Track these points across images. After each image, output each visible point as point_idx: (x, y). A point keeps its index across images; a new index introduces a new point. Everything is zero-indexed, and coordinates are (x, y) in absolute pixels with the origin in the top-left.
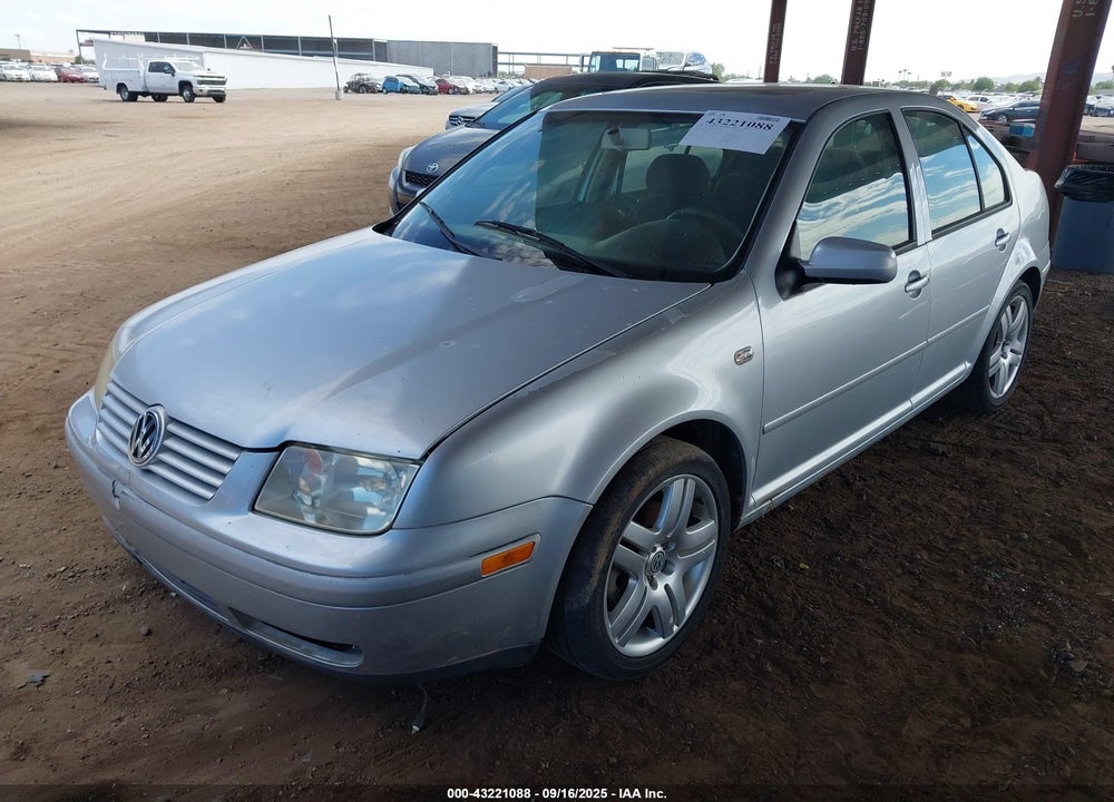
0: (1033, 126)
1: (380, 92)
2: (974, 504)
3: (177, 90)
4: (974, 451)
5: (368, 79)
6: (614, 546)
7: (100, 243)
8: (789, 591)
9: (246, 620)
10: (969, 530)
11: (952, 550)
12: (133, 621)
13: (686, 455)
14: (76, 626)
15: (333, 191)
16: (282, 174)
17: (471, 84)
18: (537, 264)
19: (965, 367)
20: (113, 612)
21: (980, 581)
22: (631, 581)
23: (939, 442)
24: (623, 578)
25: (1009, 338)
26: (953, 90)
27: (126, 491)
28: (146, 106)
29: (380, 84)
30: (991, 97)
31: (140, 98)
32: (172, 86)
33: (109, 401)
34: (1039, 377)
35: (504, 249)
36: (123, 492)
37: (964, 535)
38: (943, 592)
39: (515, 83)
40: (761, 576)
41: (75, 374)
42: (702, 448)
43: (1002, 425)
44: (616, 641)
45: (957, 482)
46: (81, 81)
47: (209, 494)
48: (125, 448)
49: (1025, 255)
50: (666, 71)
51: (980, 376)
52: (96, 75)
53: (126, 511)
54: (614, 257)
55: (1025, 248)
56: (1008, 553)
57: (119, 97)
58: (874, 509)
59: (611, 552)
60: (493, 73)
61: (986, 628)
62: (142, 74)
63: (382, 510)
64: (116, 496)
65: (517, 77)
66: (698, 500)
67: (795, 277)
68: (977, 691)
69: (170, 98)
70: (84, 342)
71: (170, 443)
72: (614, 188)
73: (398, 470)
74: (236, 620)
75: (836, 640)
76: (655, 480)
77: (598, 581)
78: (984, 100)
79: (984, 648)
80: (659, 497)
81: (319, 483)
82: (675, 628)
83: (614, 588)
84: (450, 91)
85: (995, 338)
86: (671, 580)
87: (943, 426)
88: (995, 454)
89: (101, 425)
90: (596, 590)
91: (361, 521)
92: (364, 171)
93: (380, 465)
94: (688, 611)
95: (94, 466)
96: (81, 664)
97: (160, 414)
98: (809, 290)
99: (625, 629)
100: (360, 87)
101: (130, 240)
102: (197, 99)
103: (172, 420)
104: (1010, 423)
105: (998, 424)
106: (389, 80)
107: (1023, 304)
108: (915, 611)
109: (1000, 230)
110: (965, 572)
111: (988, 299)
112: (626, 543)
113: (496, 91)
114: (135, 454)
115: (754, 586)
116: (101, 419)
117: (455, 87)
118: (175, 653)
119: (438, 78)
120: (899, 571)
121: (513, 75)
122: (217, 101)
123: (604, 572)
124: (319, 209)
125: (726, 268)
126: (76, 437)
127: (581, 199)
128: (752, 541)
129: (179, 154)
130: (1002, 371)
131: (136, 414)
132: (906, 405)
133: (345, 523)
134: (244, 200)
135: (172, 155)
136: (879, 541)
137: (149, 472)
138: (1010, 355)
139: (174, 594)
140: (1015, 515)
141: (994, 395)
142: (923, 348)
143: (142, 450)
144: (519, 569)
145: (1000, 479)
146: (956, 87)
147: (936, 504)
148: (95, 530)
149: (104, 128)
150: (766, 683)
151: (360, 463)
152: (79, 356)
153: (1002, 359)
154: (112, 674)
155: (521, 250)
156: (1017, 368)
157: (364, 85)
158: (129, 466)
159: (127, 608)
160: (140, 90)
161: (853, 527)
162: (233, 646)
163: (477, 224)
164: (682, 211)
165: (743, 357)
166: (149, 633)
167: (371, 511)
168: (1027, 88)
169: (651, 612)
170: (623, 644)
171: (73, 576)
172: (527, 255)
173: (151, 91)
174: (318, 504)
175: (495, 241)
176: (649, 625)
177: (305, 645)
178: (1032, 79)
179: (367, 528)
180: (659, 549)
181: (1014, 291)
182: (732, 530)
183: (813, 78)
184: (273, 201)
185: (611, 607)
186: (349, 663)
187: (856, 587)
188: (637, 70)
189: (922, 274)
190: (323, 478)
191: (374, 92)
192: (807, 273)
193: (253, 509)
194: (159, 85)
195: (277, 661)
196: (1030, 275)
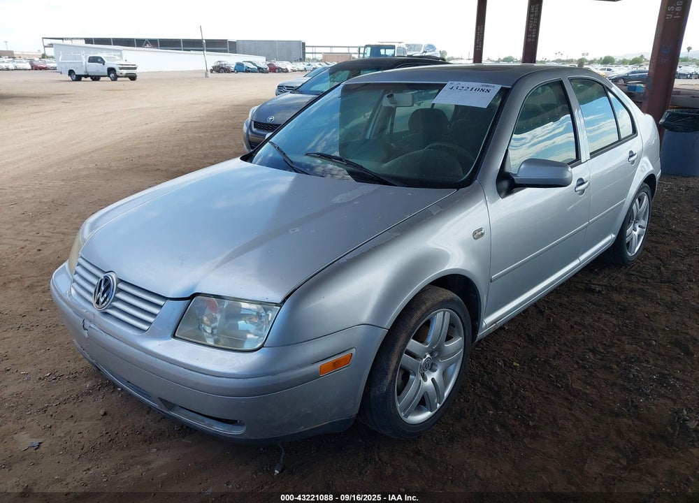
0: (642, 85)
1: (233, 72)
2: (620, 323)
3: (106, 73)
4: (618, 290)
5: (225, 64)
6: (401, 355)
7: (63, 169)
8: (507, 380)
9: (170, 406)
10: (618, 340)
11: (608, 352)
12: (95, 406)
13: (445, 296)
14: (58, 410)
15: (207, 134)
16: (175, 124)
17: (289, 66)
18: (343, 179)
19: (611, 237)
20: (82, 401)
21: (627, 371)
22: (411, 376)
23: (596, 284)
24: (406, 375)
25: (637, 219)
26: (589, 64)
27: (92, 325)
28: (87, 84)
29: (233, 67)
30: (613, 68)
31: (83, 79)
32: (103, 71)
33: (79, 269)
34: (656, 242)
35: (320, 169)
36: (90, 327)
37: (615, 343)
38: (604, 379)
39: (317, 65)
40: (489, 371)
41: (50, 252)
42: (453, 292)
43: (636, 274)
44: (402, 415)
45: (608, 309)
46: (45, 69)
47: (145, 327)
48: (91, 299)
49: (647, 167)
50: (411, 56)
51: (621, 243)
52: (55, 65)
53: (92, 338)
54: (395, 173)
55: (646, 163)
56: (644, 354)
57: (70, 78)
58: (558, 327)
59: (399, 359)
60: (302, 59)
61: (632, 402)
62: (84, 64)
63: (255, 335)
64: (85, 329)
65: (318, 61)
66: (452, 325)
67: (508, 184)
68: (631, 442)
69: (102, 79)
70: (55, 231)
71: (120, 295)
72: (388, 130)
73: (266, 310)
74: (163, 406)
75: (538, 411)
76: (426, 313)
77: (391, 377)
78: (609, 70)
79: (632, 414)
80: (428, 324)
81: (216, 319)
82: (438, 405)
83: (400, 381)
84: (277, 71)
85: (629, 218)
86: (435, 375)
87: (597, 274)
88: (632, 291)
89: (74, 284)
90: (390, 383)
91: (243, 342)
92: (226, 122)
93: (254, 307)
94: (446, 394)
95: (71, 310)
96: (62, 435)
97: (113, 277)
98: (517, 192)
99: (407, 407)
100: (220, 69)
101: (82, 167)
102: (119, 79)
103: (121, 281)
104: (640, 272)
105: (632, 273)
106: (238, 64)
107: (646, 197)
108: (587, 391)
109: (631, 152)
110: (618, 366)
111: (625, 194)
112: (409, 353)
113: (305, 70)
114: (98, 303)
115: (486, 377)
116: (74, 281)
117: (279, 68)
118: (122, 426)
119: (268, 63)
120: (576, 366)
121: (315, 60)
122: (132, 80)
123: (395, 371)
124: (199, 146)
125: (465, 179)
126: (57, 291)
127: (368, 137)
128: (483, 349)
129: (109, 113)
130: (634, 239)
131: (98, 277)
132: (576, 262)
133: (233, 344)
134: (152, 141)
135: (105, 114)
136: (563, 348)
137: (106, 314)
138: (638, 229)
139: (119, 389)
140: (647, 330)
141: (629, 254)
142: (586, 226)
143: (102, 300)
144: (343, 370)
145: (635, 307)
146: (591, 62)
147: (597, 324)
148: (68, 349)
149: (62, 98)
150: (497, 439)
151: (243, 307)
152: (52, 240)
153: (634, 232)
154: (82, 440)
155: (331, 170)
156: (642, 237)
157: (223, 68)
158: (94, 310)
159: (90, 398)
160: (83, 74)
161: (545, 339)
162: (159, 421)
163: (307, 154)
164: (435, 144)
165: (478, 234)
166: (105, 414)
167: (249, 336)
168: (636, 62)
169: (423, 396)
170: (406, 416)
171: (55, 379)
172: (335, 172)
173: (90, 74)
174: (215, 331)
175: (314, 165)
176: (423, 404)
177: (207, 421)
178: (638, 56)
179: (247, 346)
180: (428, 356)
181: (640, 190)
182: (472, 343)
183: (502, 58)
184: (170, 141)
185: (399, 394)
186: (236, 432)
187: (549, 376)
188: (393, 55)
189: (585, 181)
190: (219, 317)
191: (229, 72)
192: (516, 182)
193: (174, 336)
194: (95, 71)
195: (187, 430)
196: (650, 179)
